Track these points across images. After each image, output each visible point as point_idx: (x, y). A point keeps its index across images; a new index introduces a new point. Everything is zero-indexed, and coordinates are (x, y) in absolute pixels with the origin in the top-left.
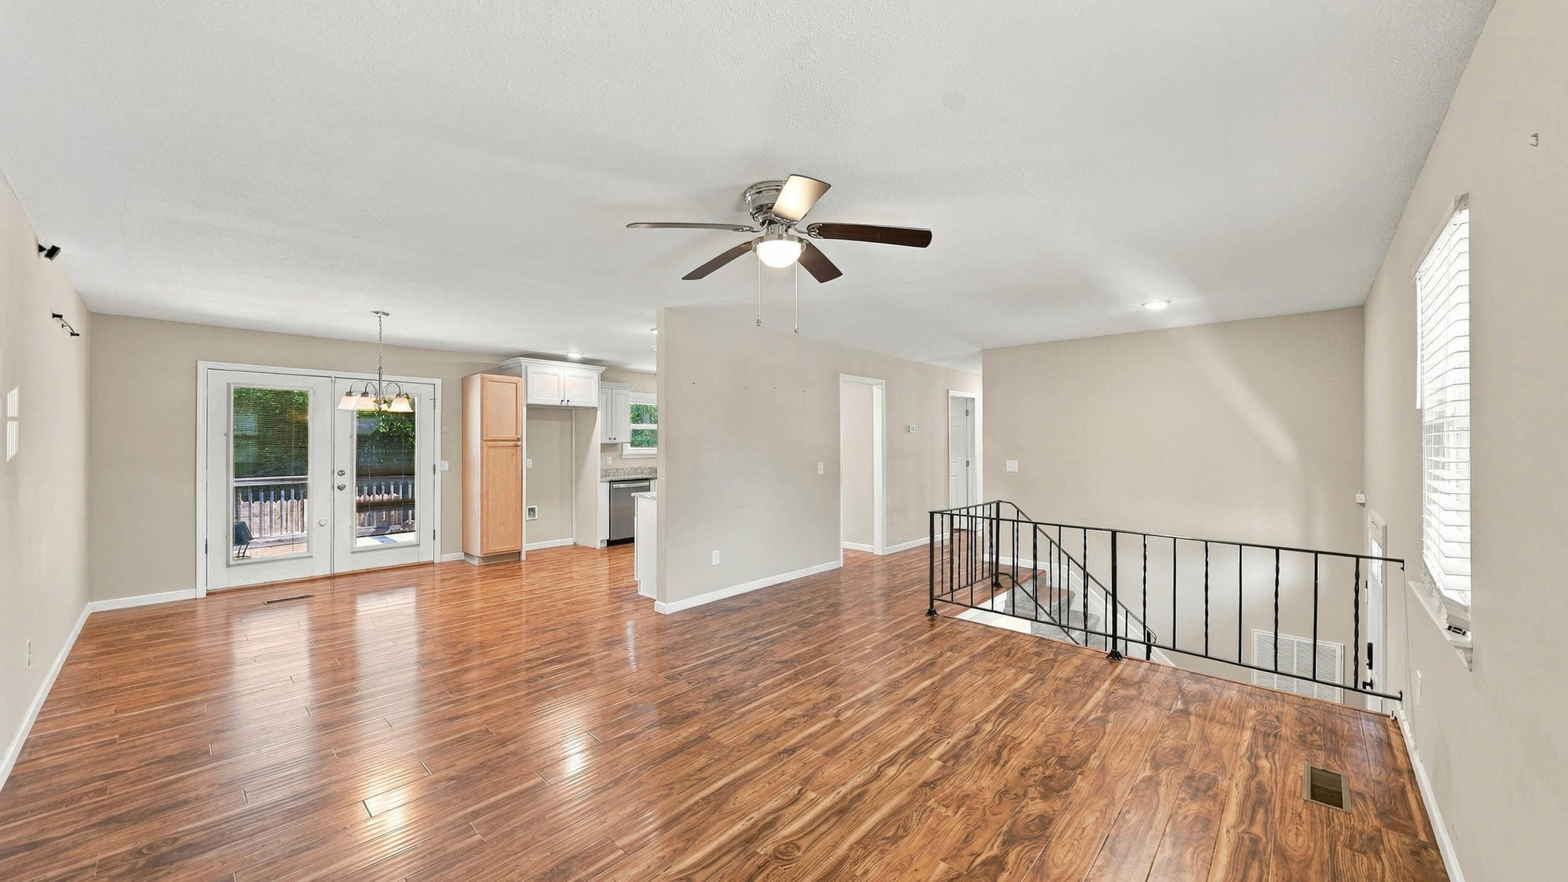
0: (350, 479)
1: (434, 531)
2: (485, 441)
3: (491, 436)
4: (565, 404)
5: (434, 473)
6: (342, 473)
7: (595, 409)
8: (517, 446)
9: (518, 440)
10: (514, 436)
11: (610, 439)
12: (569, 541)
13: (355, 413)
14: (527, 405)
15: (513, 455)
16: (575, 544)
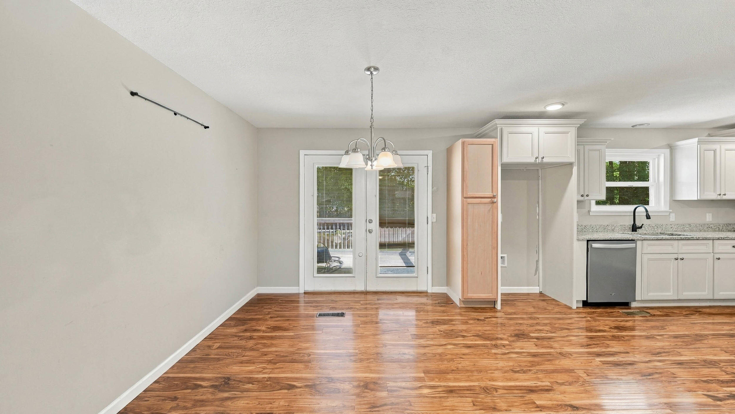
0: (375, 225)
1: (428, 267)
2: (466, 198)
3: (470, 194)
4: (539, 161)
5: (427, 224)
6: (371, 221)
7: (571, 164)
8: (493, 203)
9: (494, 197)
10: (490, 194)
11: (582, 196)
12: (535, 290)
13: (378, 171)
14: (503, 165)
15: (489, 211)
16: (541, 293)
